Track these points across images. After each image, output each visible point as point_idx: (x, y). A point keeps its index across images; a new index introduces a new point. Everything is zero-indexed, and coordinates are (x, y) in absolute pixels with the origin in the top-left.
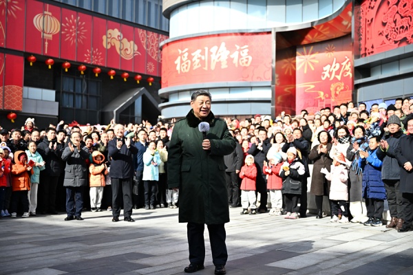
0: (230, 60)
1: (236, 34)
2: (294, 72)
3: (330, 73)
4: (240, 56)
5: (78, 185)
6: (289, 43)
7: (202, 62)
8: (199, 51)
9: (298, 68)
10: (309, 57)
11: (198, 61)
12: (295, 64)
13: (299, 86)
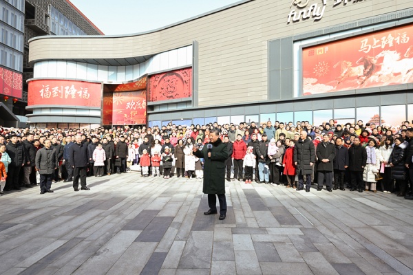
0: (77, 95)
1: (79, 81)
2: (112, 104)
3: (130, 106)
4: (83, 93)
5: (51, 173)
6: (110, 89)
7: (59, 94)
8: (57, 88)
9: (113, 102)
10: (119, 97)
11: (56, 93)
12: (112, 100)
13: (114, 111)
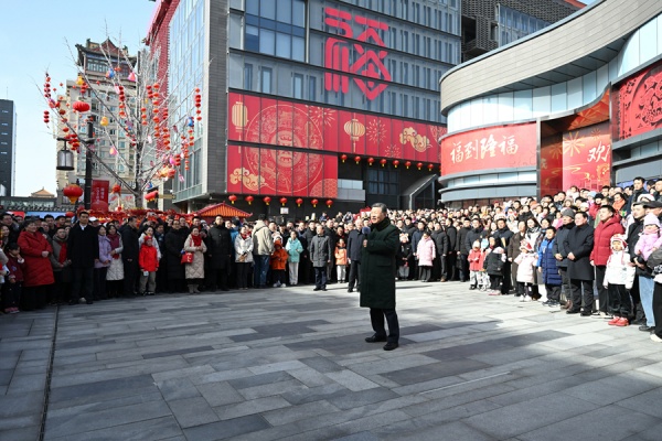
0: (498, 150)
1: (499, 126)
2: (561, 156)
3: (596, 156)
4: (507, 145)
6: (554, 130)
7: (473, 153)
9: (564, 153)
10: (575, 141)
11: (469, 152)
12: (561, 149)
13: (566, 168)
